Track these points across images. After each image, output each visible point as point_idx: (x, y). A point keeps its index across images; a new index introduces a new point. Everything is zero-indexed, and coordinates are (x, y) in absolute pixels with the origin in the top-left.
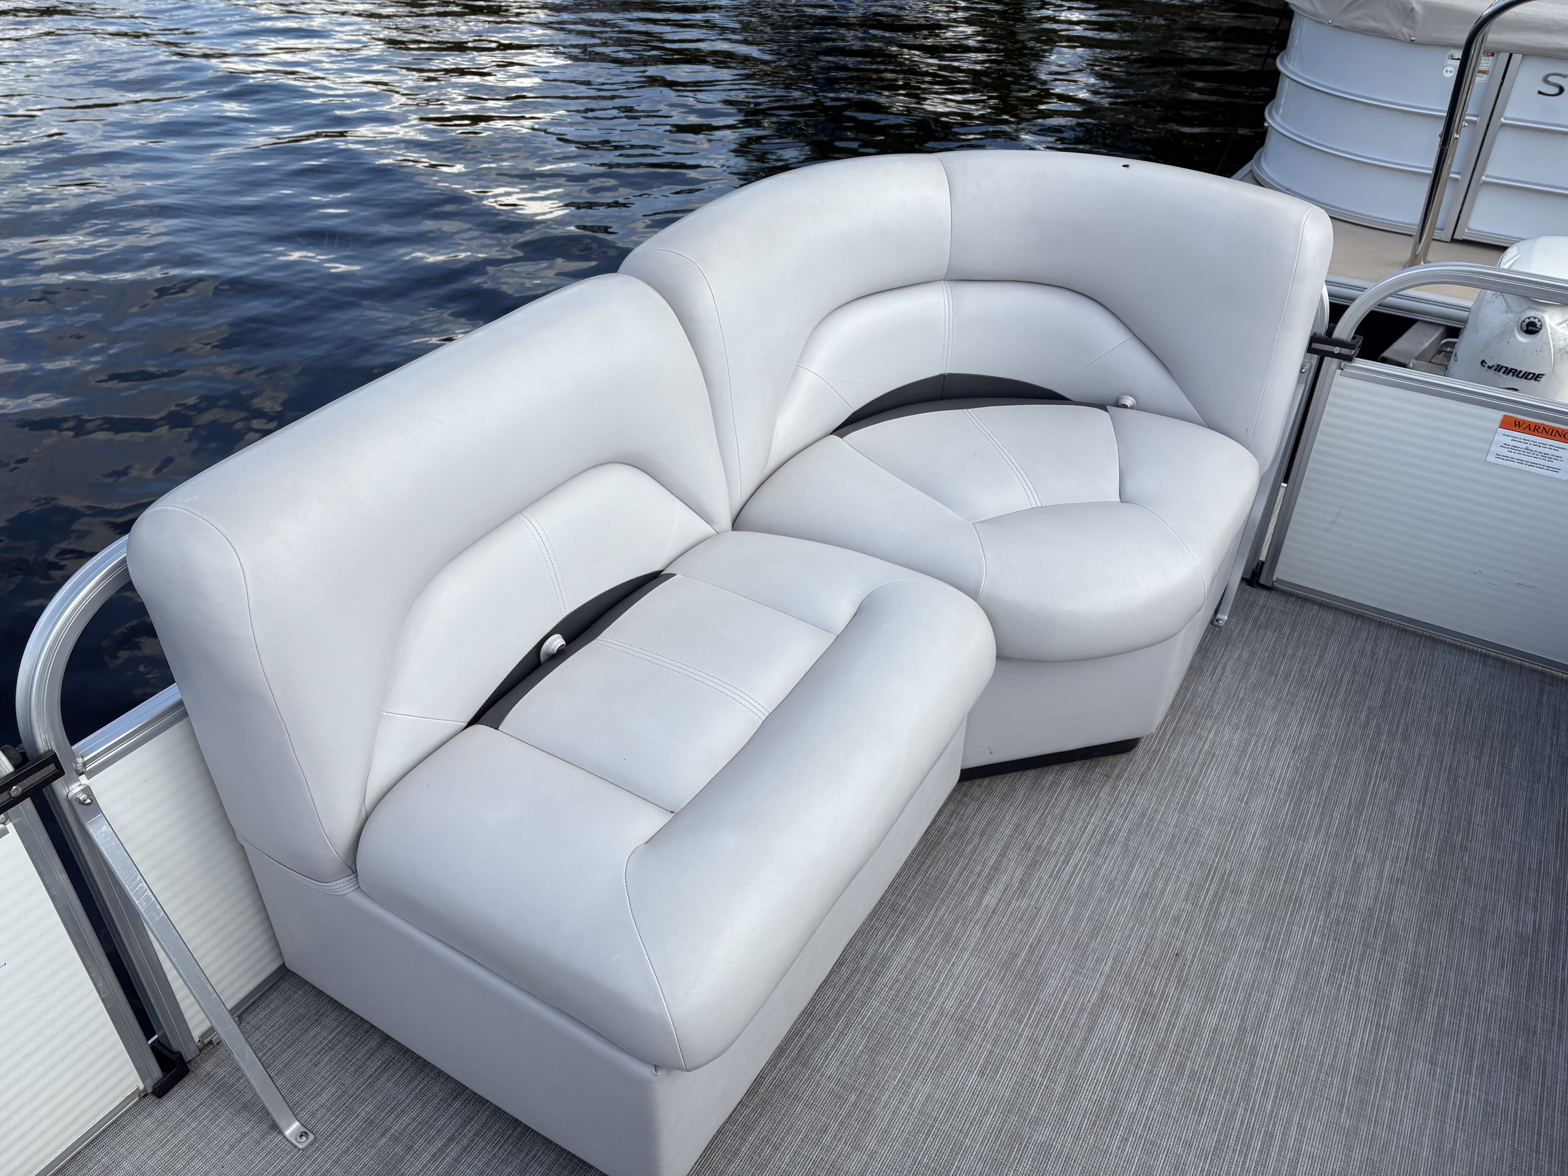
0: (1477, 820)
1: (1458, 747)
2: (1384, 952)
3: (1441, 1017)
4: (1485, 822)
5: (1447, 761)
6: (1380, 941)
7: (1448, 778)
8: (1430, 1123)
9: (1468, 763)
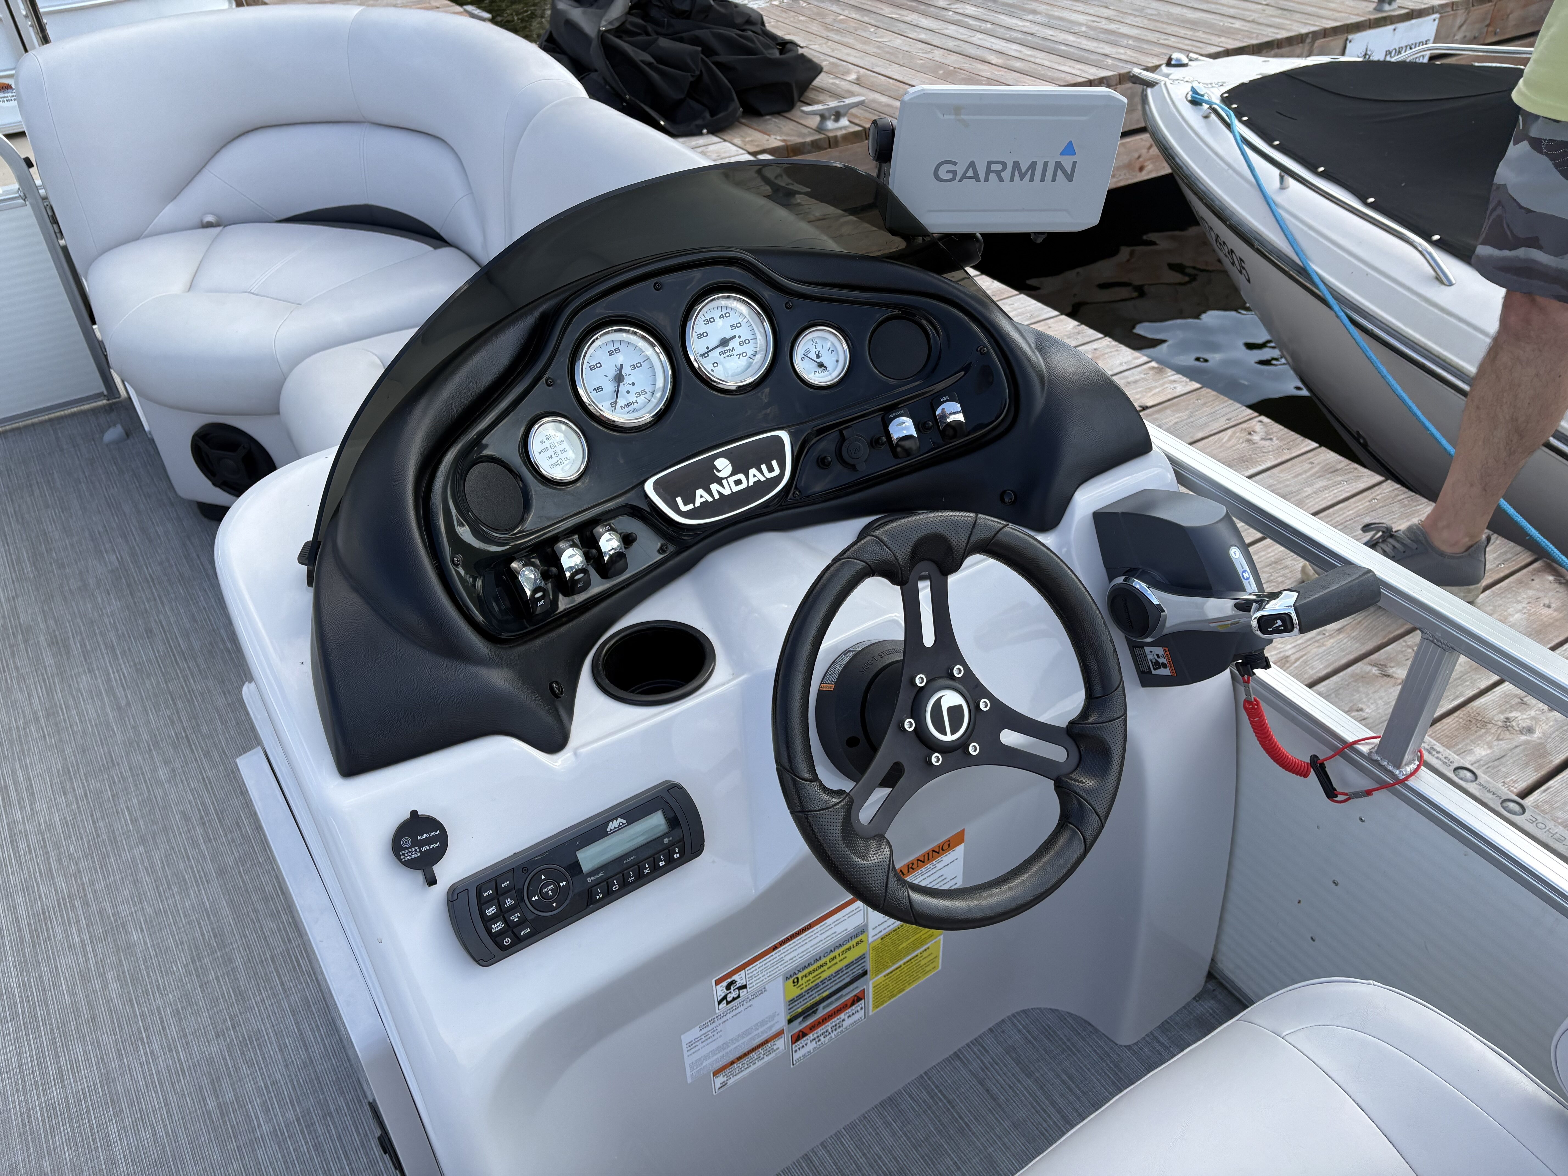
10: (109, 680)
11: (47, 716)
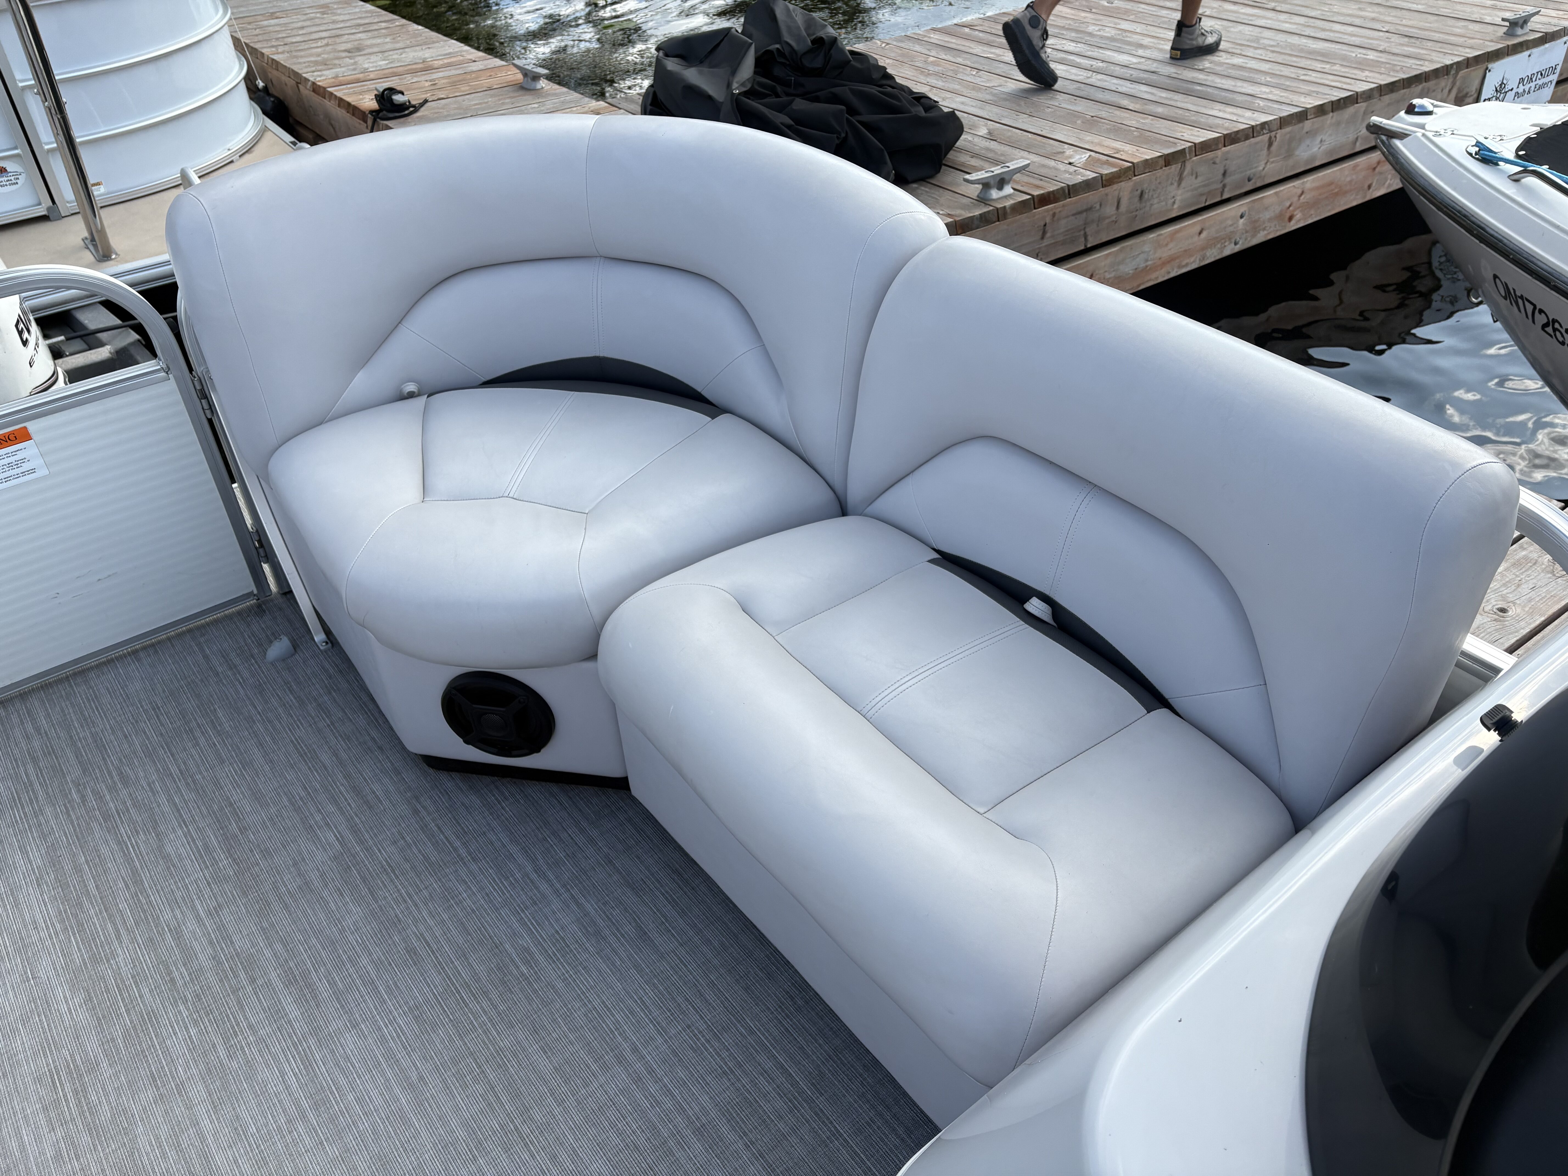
0: (235, 797)
1: (174, 750)
2: (253, 981)
3: (332, 983)
4: (242, 793)
5: (174, 769)
6: (242, 975)
7: (187, 784)
8: (389, 1074)
9: (192, 756)
10: (383, 1040)
11: (316, 1106)
